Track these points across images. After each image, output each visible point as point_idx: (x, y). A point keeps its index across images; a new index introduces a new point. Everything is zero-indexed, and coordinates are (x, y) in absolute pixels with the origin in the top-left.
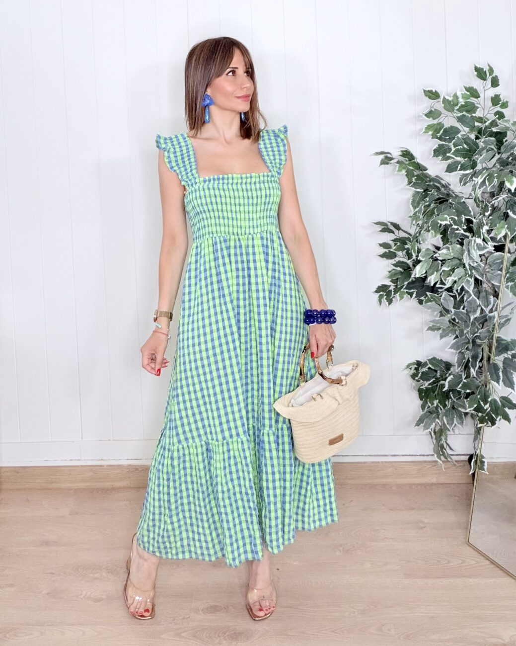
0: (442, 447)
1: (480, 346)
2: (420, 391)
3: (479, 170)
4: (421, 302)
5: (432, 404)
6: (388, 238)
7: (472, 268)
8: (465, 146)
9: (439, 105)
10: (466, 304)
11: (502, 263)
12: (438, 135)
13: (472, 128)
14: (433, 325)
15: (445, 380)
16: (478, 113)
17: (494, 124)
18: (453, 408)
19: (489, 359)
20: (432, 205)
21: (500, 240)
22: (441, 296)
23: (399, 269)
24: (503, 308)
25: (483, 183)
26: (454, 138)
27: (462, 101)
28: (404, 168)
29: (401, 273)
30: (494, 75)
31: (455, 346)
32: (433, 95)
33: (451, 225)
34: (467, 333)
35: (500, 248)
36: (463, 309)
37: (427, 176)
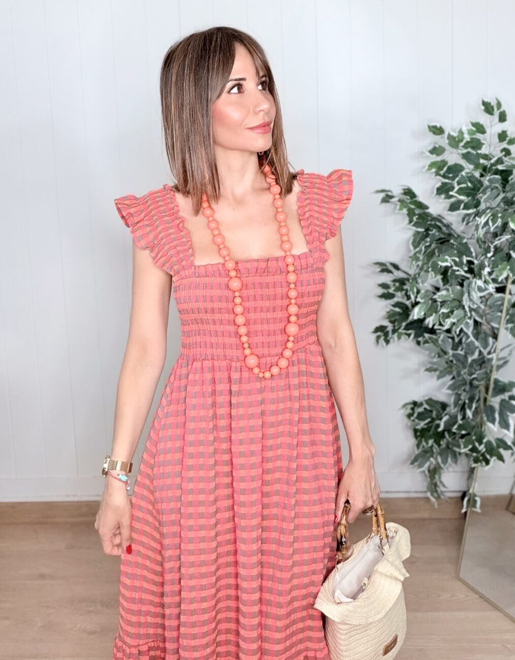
0: (436, 485)
1: (477, 387)
2: (416, 431)
3: (483, 210)
4: (418, 343)
5: (427, 443)
6: (387, 278)
7: (471, 310)
8: (469, 184)
9: (443, 141)
10: (464, 346)
11: (502, 304)
12: (442, 172)
13: (477, 166)
14: (431, 367)
15: (441, 419)
16: (484, 150)
17: (500, 161)
18: (448, 447)
19: (485, 400)
20: (433, 246)
21: (502, 282)
22: (439, 337)
23: (397, 310)
24: (502, 350)
25: (487, 223)
26: (457, 176)
27: (467, 138)
28: (405, 207)
29: (399, 314)
30: (502, 110)
31: (451, 387)
32: (437, 131)
33: (452, 266)
34: (465, 373)
35: (501, 290)
36: (461, 350)
37: (428, 215)
